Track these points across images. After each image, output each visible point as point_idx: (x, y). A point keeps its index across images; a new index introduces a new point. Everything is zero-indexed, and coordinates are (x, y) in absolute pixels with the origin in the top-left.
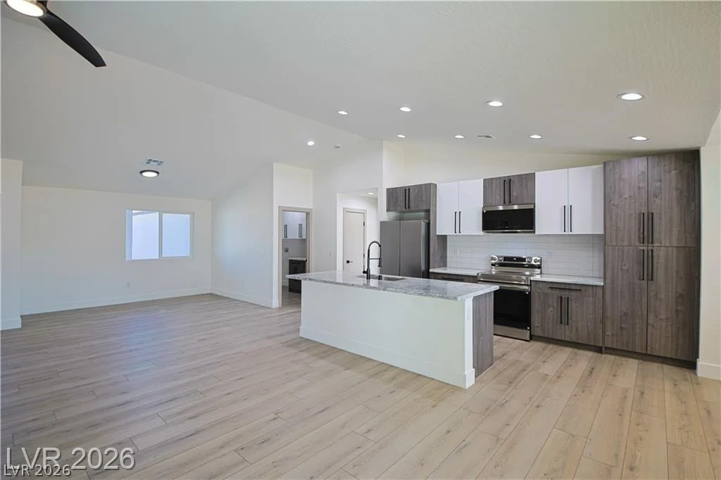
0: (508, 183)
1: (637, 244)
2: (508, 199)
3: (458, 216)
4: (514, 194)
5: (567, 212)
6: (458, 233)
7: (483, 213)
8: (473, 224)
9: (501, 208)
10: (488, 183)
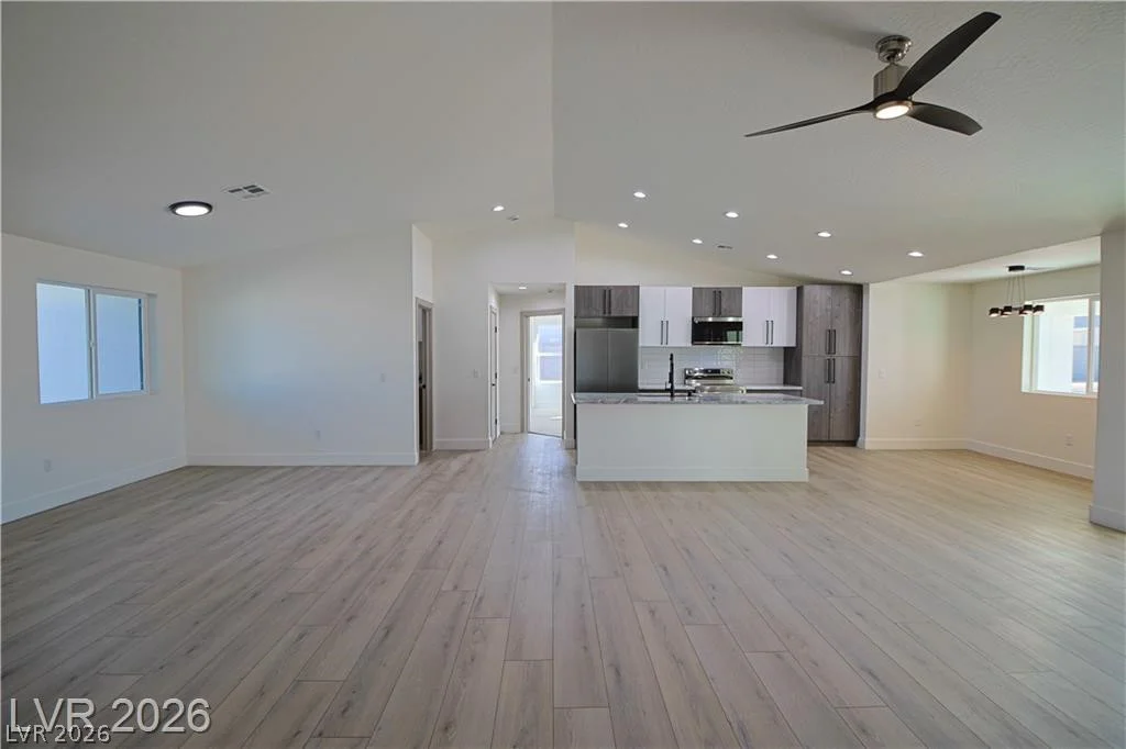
0: (717, 294)
1: (824, 354)
2: (717, 311)
3: (664, 325)
4: (724, 306)
5: (769, 325)
6: (664, 345)
7: (693, 323)
8: (681, 336)
9: (710, 319)
10: (698, 293)
